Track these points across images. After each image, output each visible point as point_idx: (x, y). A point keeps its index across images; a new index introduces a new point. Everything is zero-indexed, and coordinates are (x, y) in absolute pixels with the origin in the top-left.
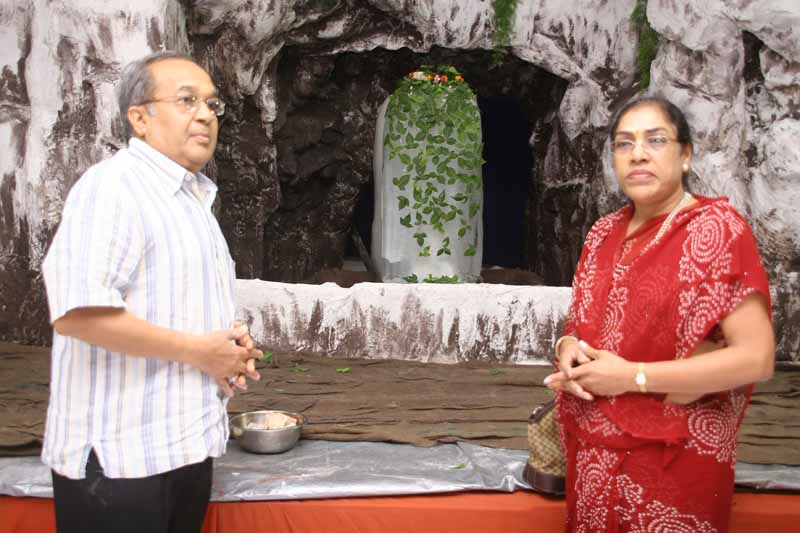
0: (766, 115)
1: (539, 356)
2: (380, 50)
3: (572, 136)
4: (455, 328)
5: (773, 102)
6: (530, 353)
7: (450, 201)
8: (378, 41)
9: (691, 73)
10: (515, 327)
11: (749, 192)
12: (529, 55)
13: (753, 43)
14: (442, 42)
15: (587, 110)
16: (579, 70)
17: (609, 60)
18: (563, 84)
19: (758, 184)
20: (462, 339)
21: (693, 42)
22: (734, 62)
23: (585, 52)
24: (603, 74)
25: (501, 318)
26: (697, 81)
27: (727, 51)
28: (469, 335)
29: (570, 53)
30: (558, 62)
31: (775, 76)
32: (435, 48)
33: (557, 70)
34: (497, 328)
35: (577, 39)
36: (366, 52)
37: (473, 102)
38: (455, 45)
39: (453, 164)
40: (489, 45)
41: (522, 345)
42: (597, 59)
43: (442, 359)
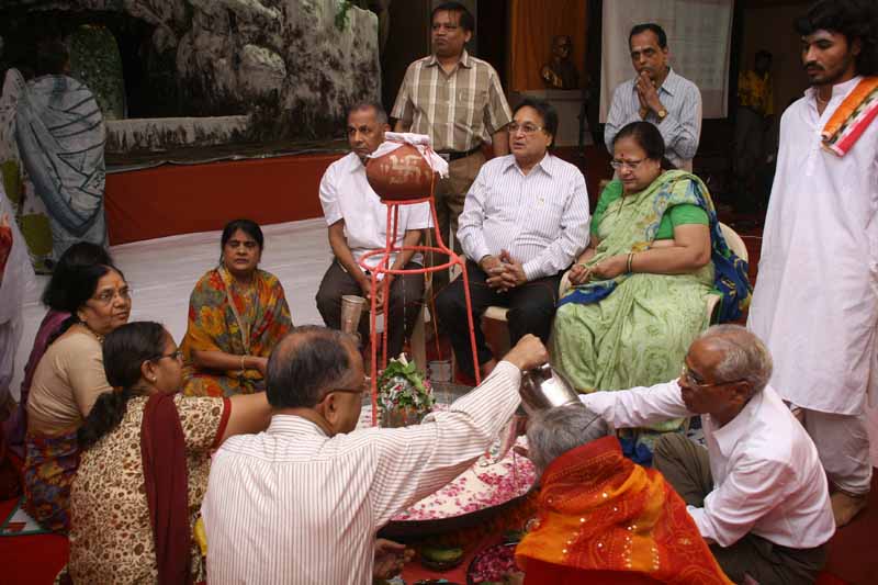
0: (242, 42)
1: (161, 147)
2: (55, 10)
3: (161, 51)
4: (124, 139)
5: (243, 37)
6: (157, 147)
7: (110, 85)
8: (55, 6)
9: (210, 24)
10: (150, 136)
11: (237, 74)
12: (135, 14)
13: (232, 14)
14: (90, 7)
15: (167, 38)
16: (159, 20)
17: (173, 15)
18: (154, 27)
19: (241, 72)
20: (128, 142)
21: (208, 11)
22: (226, 19)
23: (162, 12)
24: (172, 22)
25: (143, 131)
26: (213, 27)
27: (222, 16)
28: (131, 141)
29: (154, 12)
30: (149, 17)
31: (241, 28)
32: (87, 10)
33: (150, 20)
34: (142, 138)
35: (157, 5)
36: (49, 11)
37: (113, 38)
38: (98, 8)
39: (108, 68)
40: (114, 8)
41: (153, 143)
42: (167, 15)
43: (120, 151)
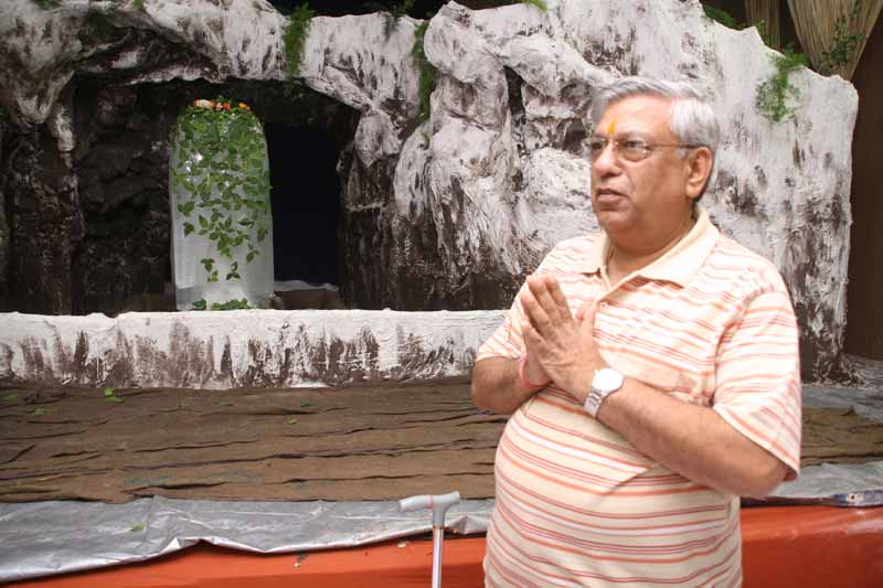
0: (530, 143)
1: (314, 379)
2: (177, 80)
3: (369, 163)
4: (227, 354)
5: (536, 133)
6: (305, 376)
7: (236, 225)
8: (175, 72)
9: (465, 104)
10: (288, 352)
11: (514, 215)
12: (321, 86)
13: (513, 77)
14: (236, 73)
15: (380, 138)
16: (369, 101)
17: (397, 91)
18: (351, 116)
19: (523, 208)
20: (234, 364)
21: (462, 74)
22: (500, 95)
23: (375, 85)
24: (393, 105)
25: (271, 340)
26: (471, 112)
27: (492, 85)
28: (242, 361)
29: (361, 85)
30: (349, 93)
31: (533, 108)
32: (231, 79)
33: (348, 100)
34: (269, 353)
35: (366, 72)
36: (164, 83)
37: (257, 129)
38: (249, 76)
39: (239, 190)
40: (282, 76)
41: (296, 368)
42: (386, 90)
43: (219, 386)
